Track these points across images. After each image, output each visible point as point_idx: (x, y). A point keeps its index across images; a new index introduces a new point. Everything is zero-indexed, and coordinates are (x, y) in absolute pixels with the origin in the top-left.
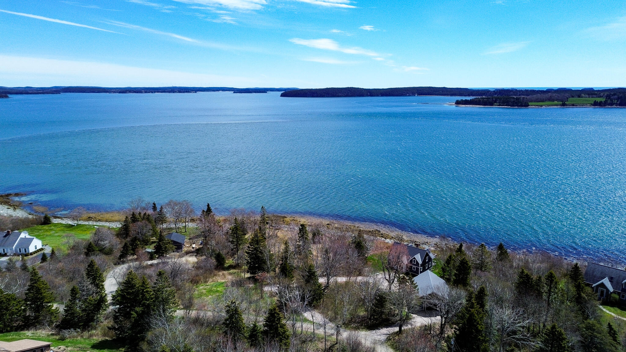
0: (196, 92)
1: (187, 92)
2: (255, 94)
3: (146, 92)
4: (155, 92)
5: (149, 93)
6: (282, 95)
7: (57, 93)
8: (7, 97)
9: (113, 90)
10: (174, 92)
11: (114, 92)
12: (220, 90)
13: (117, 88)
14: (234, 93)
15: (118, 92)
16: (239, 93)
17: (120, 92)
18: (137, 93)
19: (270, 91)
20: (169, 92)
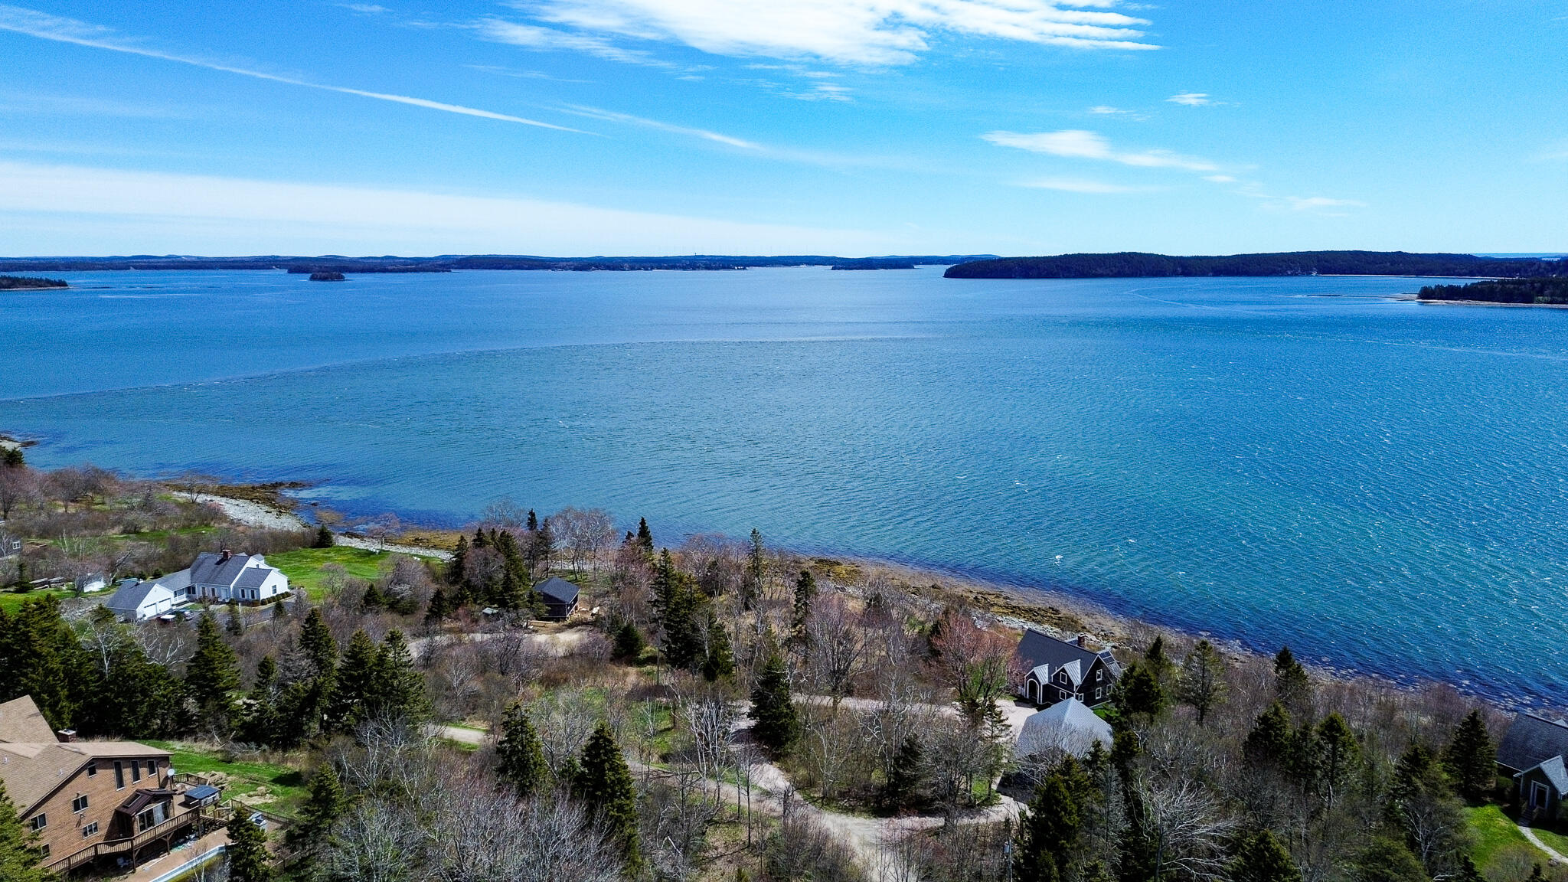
0: (744, 269)
1: (724, 268)
2: (882, 271)
3: (632, 268)
4: (652, 268)
5: (640, 269)
6: (949, 274)
7: (443, 271)
8: (340, 278)
9: (561, 264)
10: (694, 269)
11: (564, 268)
12: (801, 263)
13: (572, 259)
14: (833, 269)
15: (570, 269)
16: (846, 269)
17: (576, 269)
18: (614, 269)
19: (923, 264)
20: (684, 268)
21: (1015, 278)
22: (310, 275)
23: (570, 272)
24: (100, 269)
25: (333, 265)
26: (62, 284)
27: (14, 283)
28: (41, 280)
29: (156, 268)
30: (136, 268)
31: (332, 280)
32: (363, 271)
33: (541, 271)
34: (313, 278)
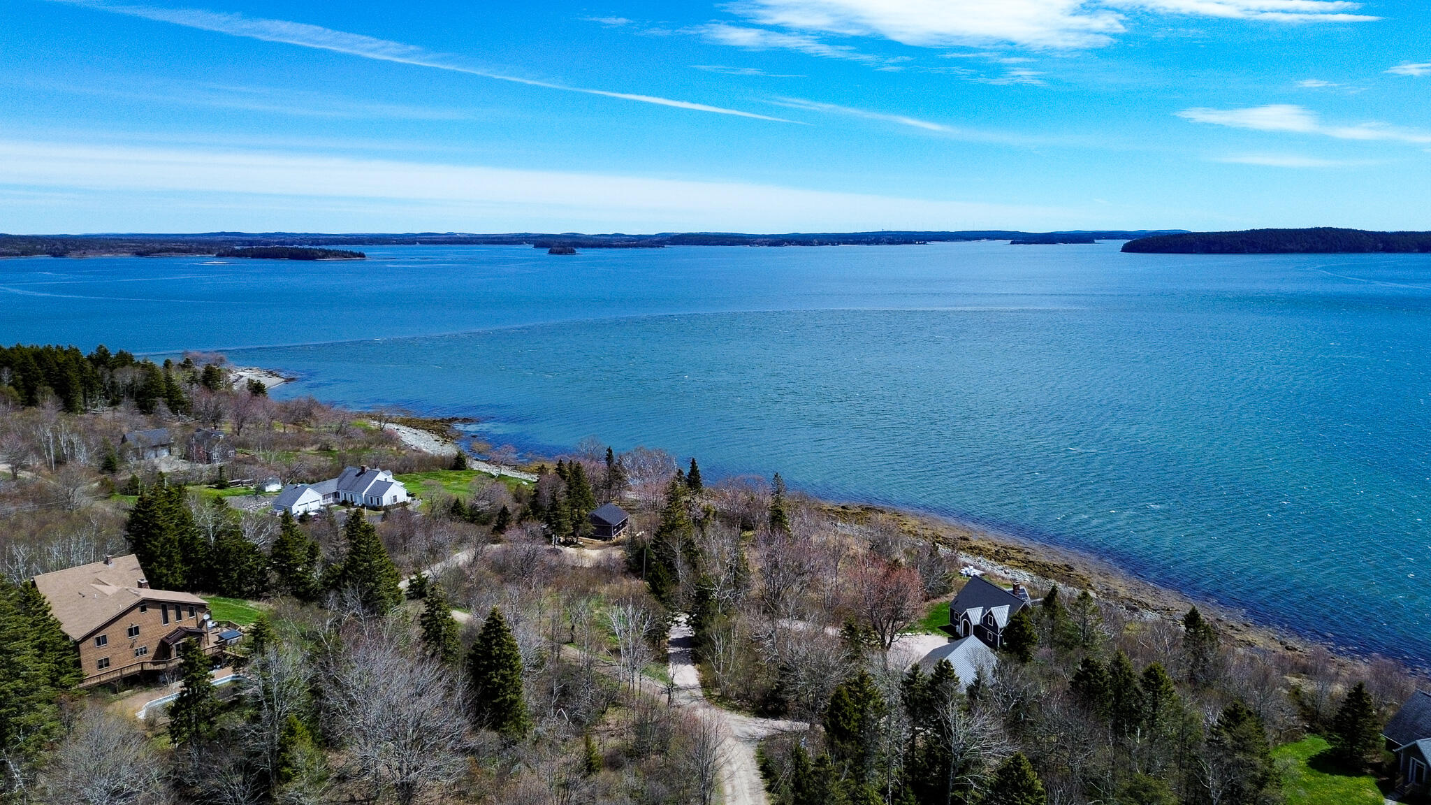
1: (906, 243)
5: (827, 244)
6: (1126, 249)
10: (877, 244)
14: (1012, 243)
15: (766, 244)
16: (1025, 243)
17: (770, 244)
20: (868, 243)
21: (1195, 253)
22: (548, 250)
23: (766, 247)
24: (394, 244)
25: (569, 241)
26: (361, 255)
27: (327, 254)
28: (346, 252)
29: (436, 243)
30: (421, 243)
31: (566, 253)
32: (593, 246)
33: (741, 246)
34: (551, 252)
